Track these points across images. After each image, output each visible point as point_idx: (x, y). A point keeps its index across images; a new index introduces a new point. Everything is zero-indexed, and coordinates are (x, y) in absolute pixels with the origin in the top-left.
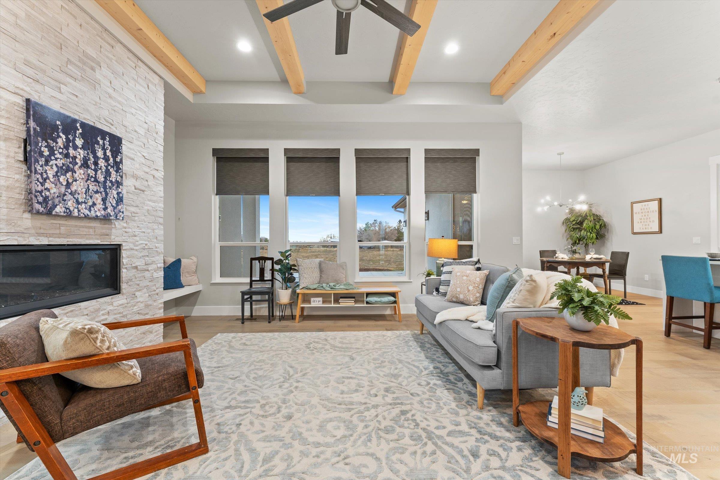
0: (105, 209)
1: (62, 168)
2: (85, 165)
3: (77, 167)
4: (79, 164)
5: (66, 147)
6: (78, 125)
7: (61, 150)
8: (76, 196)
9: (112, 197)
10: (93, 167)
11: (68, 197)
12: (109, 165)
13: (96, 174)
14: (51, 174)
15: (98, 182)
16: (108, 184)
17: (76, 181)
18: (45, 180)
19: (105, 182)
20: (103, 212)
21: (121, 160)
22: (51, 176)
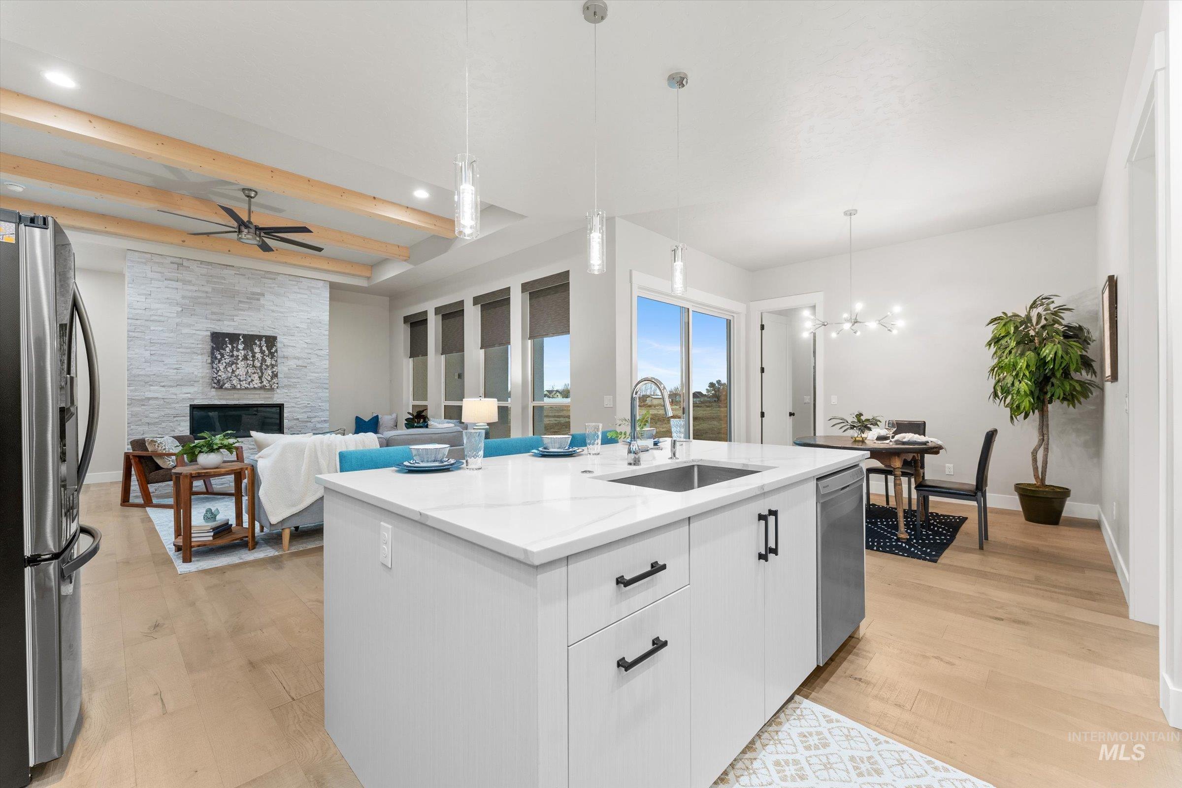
0: (262, 382)
1: (229, 363)
2: (245, 358)
3: (239, 361)
4: (241, 359)
5: (232, 351)
6: (241, 337)
7: (228, 354)
8: (239, 377)
9: (267, 375)
10: (251, 359)
11: (233, 378)
12: (264, 355)
13: (253, 363)
14: (222, 367)
15: (256, 367)
16: (264, 367)
17: (238, 369)
18: (218, 371)
19: (261, 366)
20: (260, 385)
21: (276, 351)
22: (222, 369)
